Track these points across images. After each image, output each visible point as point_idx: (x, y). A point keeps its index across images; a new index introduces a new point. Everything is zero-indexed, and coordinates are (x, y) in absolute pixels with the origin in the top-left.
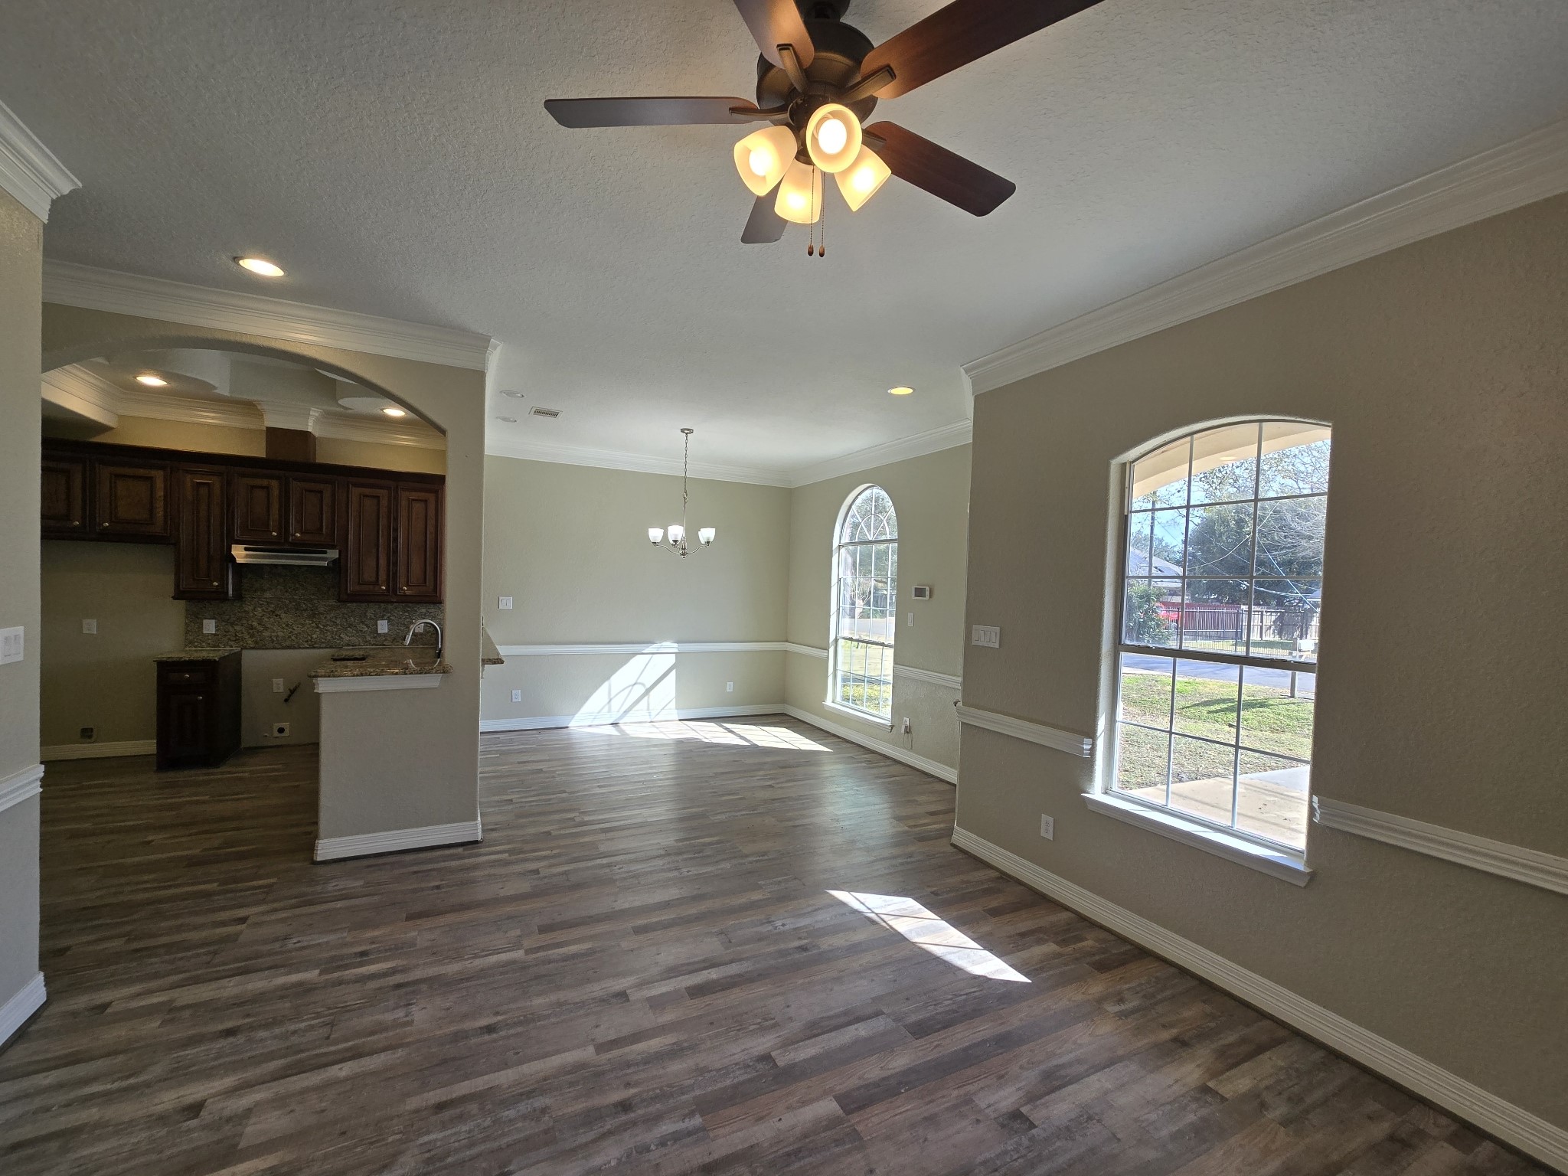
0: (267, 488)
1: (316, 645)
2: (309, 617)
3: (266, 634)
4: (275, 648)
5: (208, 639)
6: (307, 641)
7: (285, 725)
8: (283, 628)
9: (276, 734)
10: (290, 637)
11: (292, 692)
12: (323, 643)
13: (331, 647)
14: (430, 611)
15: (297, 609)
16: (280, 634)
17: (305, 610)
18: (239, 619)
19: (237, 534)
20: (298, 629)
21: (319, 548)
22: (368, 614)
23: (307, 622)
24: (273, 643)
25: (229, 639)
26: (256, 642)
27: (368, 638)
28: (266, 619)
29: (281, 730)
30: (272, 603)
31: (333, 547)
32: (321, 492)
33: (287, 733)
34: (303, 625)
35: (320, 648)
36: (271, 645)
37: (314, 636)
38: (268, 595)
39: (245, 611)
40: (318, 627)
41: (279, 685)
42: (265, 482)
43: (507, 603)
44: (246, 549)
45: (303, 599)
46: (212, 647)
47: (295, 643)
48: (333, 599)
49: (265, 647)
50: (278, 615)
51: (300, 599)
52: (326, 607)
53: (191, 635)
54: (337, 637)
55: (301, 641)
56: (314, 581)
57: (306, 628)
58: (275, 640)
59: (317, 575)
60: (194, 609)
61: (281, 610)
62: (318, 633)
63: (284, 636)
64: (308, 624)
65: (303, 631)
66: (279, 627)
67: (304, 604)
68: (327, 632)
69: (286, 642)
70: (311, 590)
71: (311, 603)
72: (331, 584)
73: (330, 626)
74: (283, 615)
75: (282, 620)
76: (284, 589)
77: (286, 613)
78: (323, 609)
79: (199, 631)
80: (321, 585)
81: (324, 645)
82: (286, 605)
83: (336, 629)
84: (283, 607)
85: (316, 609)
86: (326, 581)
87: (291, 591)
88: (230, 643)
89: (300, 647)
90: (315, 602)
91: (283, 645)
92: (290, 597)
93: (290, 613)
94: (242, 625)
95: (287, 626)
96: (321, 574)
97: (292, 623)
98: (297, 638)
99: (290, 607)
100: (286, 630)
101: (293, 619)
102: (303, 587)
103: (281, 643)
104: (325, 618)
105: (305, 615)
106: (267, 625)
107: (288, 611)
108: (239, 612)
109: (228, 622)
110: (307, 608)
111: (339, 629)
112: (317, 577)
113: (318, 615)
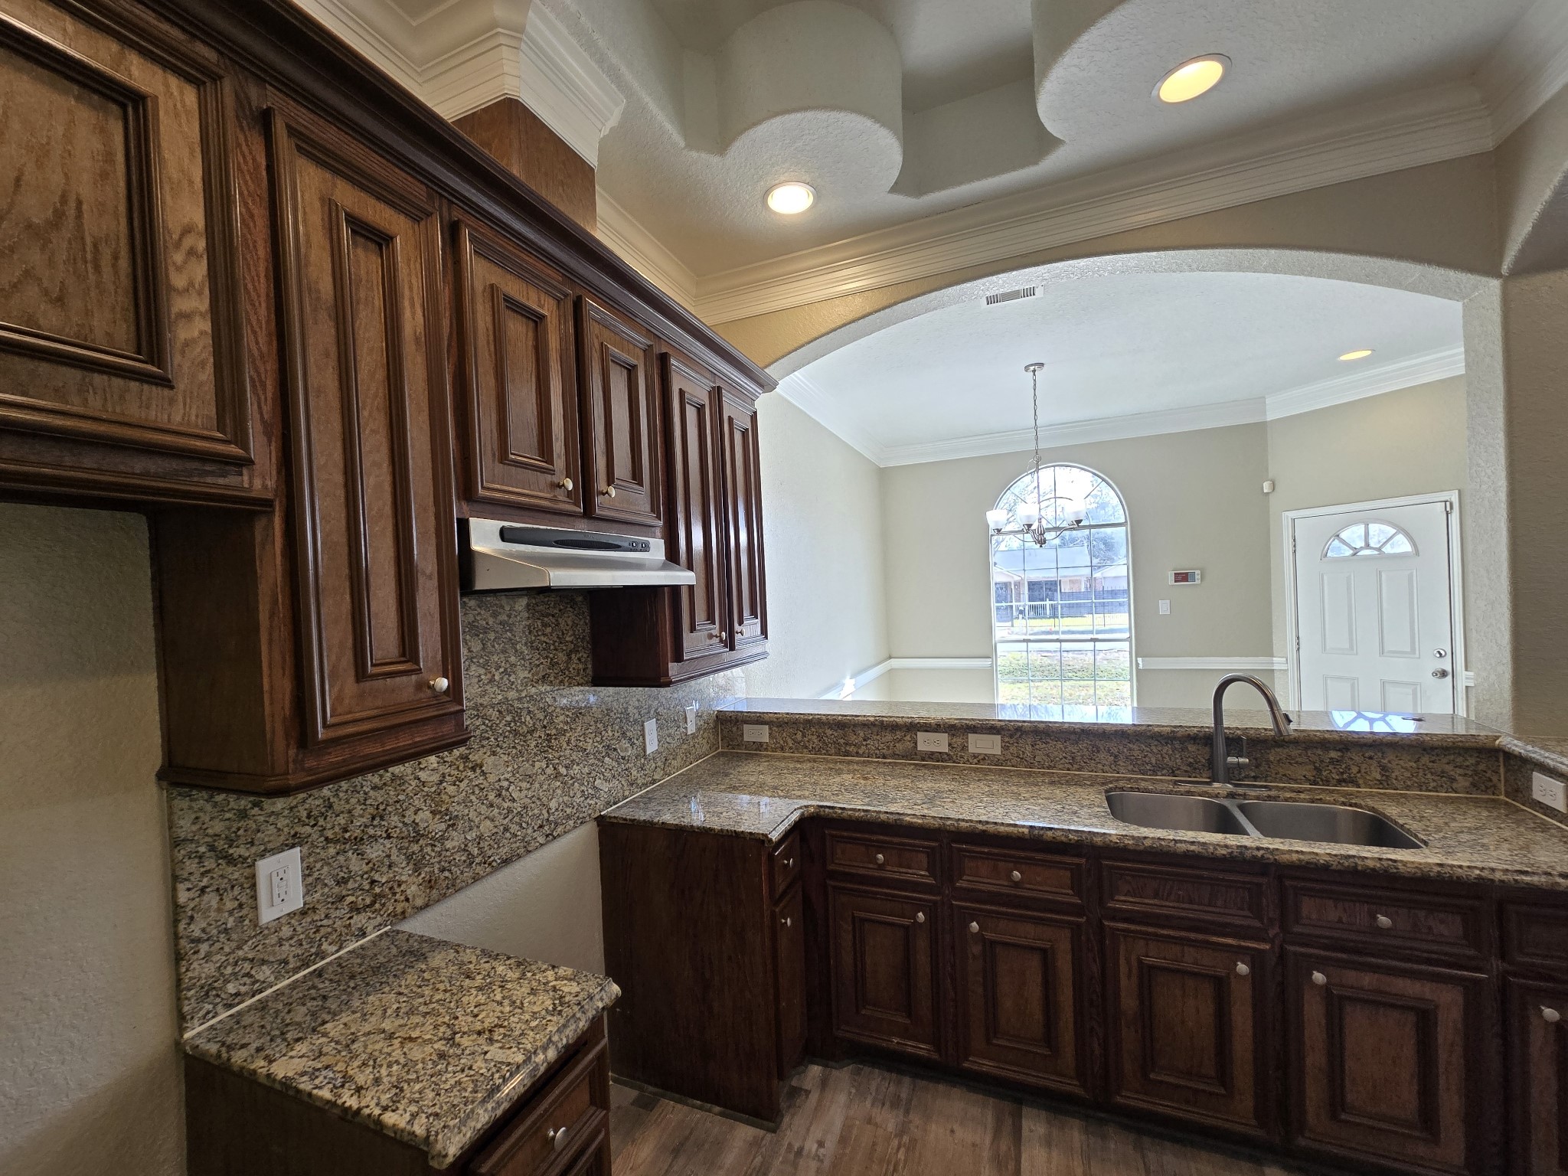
0: (538, 318)
1: (560, 829)
2: (541, 750)
3: (454, 840)
5: (281, 941)
6: (541, 826)
8: (491, 805)
10: (506, 829)
12: (569, 817)
13: (582, 823)
15: (516, 733)
16: (486, 827)
17: (531, 732)
18: (379, 815)
19: (482, 473)
20: (520, 795)
22: (630, 710)
23: (537, 764)
25: (355, 909)
26: (430, 884)
27: (635, 772)
28: (451, 789)
32: (632, 368)
35: (566, 833)
37: (553, 805)
40: (558, 775)
42: (532, 298)
44: (502, 535)
45: (526, 696)
46: (296, 970)
47: (518, 844)
48: (578, 685)
49: (455, 887)
50: (477, 765)
51: (520, 699)
52: (568, 710)
53: (208, 957)
54: (590, 791)
55: (530, 831)
56: (543, 638)
57: (537, 785)
58: (476, 851)
59: (546, 619)
60: (218, 827)
61: (483, 746)
62: (559, 792)
63: (495, 830)
64: (540, 771)
65: (530, 799)
66: (483, 803)
67: (529, 712)
68: (574, 782)
69: (499, 847)
70: (539, 665)
71: (541, 705)
72: (572, 642)
73: (578, 764)
74: (489, 762)
75: (486, 778)
76: (486, 674)
77: (494, 754)
78: (562, 718)
79: (242, 919)
80: (556, 649)
81: (571, 823)
82: (492, 726)
83: (586, 770)
84: (487, 735)
85: (552, 722)
86: (563, 634)
87: (502, 679)
88: (359, 920)
89: (530, 849)
90: (547, 700)
91: (494, 860)
92: (500, 697)
93: (502, 751)
94: (389, 837)
95: (500, 795)
96: (553, 616)
97: (507, 780)
98: (521, 826)
99: (500, 731)
100: (499, 808)
101: (509, 769)
102: (523, 659)
103: (489, 857)
104: (568, 742)
105: (532, 745)
106: (457, 809)
107: (498, 746)
108: (375, 788)
109: (346, 841)
110: (534, 724)
111: (592, 765)
112: (545, 625)
113: (555, 739)
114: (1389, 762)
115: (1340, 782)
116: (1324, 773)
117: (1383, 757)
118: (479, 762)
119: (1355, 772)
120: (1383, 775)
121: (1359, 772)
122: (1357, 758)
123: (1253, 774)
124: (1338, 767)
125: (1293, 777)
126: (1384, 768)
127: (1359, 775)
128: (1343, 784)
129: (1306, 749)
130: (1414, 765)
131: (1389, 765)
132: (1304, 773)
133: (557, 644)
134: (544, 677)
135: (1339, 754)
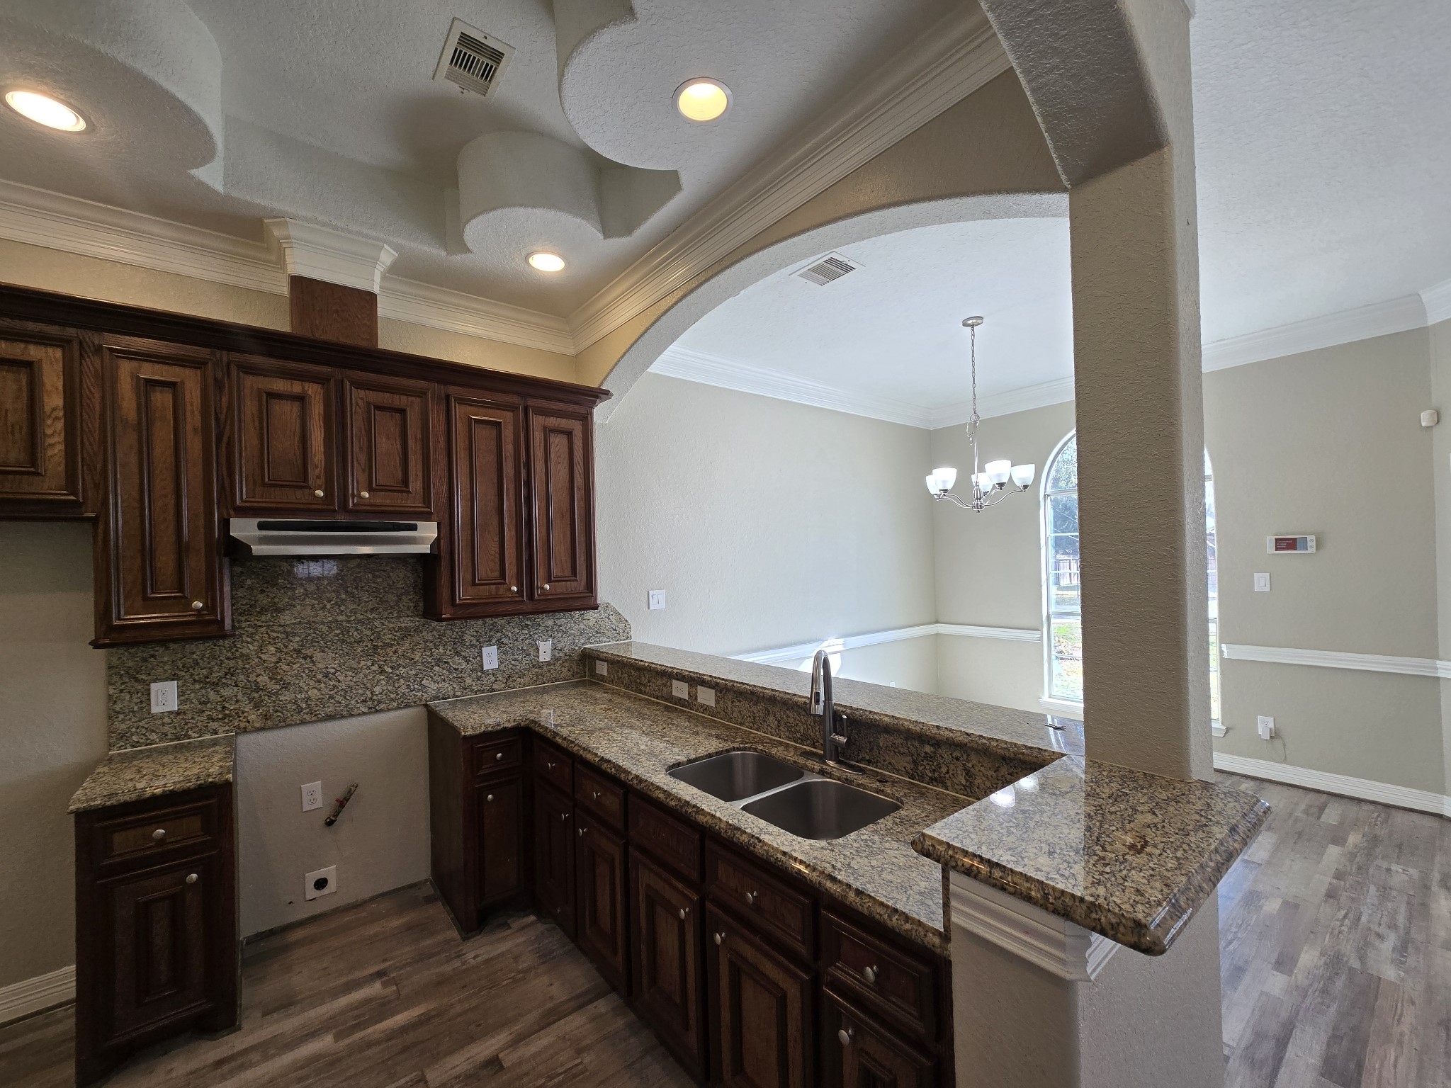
0: (301, 399)
1: (382, 706)
2: (367, 654)
3: (287, 696)
4: (303, 723)
5: (163, 724)
6: (365, 701)
7: (329, 872)
8: (319, 681)
9: (312, 893)
10: (331, 697)
11: (342, 804)
12: (392, 700)
13: (407, 706)
14: (558, 622)
16: (314, 693)
17: (358, 642)
18: (230, 673)
19: (242, 493)
20: (345, 679)
21: (402, 520)
22: (467, 637)
23: (363, 663)
24: (299, 712)
25: (210, 718)
26: (266, 717)
27: (469, 681)
28: (285, 667)
29: (321, 884)
30: (295, 635)
31: (427, 517)
32: (402, 411)
33: (331, 887)
34: (356, 671)
35: (388, 710)
36: (297, 718)
37: (377, 690)
38: (286, 618)
39: (242, 655)
40: (382, 672)
41: (315, 796)
42: (297, 388)
43: (659, 599)
44: (261, 526)
45: (354, 620)
46: (172, 740)
47: (342, 708)
48: (408, 616)
49: (284, 724)
50: (308, 656)
51: (348, 621)
52: (396, 632)
53: (123, 721)
54: (416, 686)
55: (353, 702)
56: (373, 585)
57: (362, 675)
58: (304, 706)
59: (377, 573)
60: (130, 664)
61: (314, 646)
62: (384, 683)
63: (322, 696)
64: (365, 667)
65: (355, 683)
66: (311, 679)
67: (357, 630)
68: (400, 679)
69: (324, 707)
70: (368, 602)
71: (369, 626)
72: (403, 588)
73: (404, 667)
74: (318, 656)
75: (315, 665)
76: (318, 604)
77: (323, 651)
78: (390, 636)
79: (142, 708)
80: (386, 592)
81: (395, 704)
82: (322, 635)
83: (413, 672)
84: (317, 640)
85: (379, 638)
86: (394, 583)
87: (332, 608)
88: (213, 725)
89: (352, 713)
90: (375, 623)
91: (319, 714)
92: (330, 619)
93: (330, 651)
94: (237, 686)
95: (327, 677)
96: (384, 571)
97: (334, 668)
98: (345, 698)
99: (330, 639)
100: (324, 683)
101: (336, 662)
102: (353, 597)
103: (316, 711)
104: (395, 652)
105: (359, 651)
106: (287, 679)
107: (327, 647)
108: (228, 658)
109: (207, 683)
110: (361, 638)
111: (420, 670)
112: (377, 577)
113: (382, 649)
114: (973, 766)
115: (933, 780)
116: (921, 768)
117: (968, 761)
118: (309, 654)
119: (944, 772)
120: (967, 781)
121: (948, 772)
122: (946, 757)
123: (867, 758)
124: (931, 763)
125: (896, 766)
126: (968, 773)
127: (947, 776)
128: (935, 783)
129: (906, 739)
130: (994, 774)
131: (972, 770)
132: (905, 764)
133: (387, 589)
134: (372, 609)
135: (932, 749)
